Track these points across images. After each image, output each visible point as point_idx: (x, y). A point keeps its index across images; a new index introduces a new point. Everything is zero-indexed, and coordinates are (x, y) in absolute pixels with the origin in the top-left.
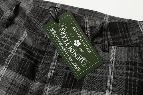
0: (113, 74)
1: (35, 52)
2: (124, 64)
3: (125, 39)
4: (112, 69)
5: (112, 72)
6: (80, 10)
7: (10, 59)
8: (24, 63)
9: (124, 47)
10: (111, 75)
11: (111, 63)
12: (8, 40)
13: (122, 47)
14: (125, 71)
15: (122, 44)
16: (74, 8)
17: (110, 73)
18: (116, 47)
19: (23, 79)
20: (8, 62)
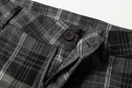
0: (109, 83)
1: (35, 57)
2: (120, 75)
3: (124, 50)
4: (108, 77)
5: (108, 81)
6: (82, 17)
7: (8, 64)
8: (24, 71)
9: (122, 57)
10: (108, 83)
11: (108, 71)
12: (6, 45)
13: (120, 57)
14: (120, 83)
15: (120, 55)
16: (76, 16)
17: (106, 81)
18: (114, 57)
19: (21, 85)
20: (6, 66)
